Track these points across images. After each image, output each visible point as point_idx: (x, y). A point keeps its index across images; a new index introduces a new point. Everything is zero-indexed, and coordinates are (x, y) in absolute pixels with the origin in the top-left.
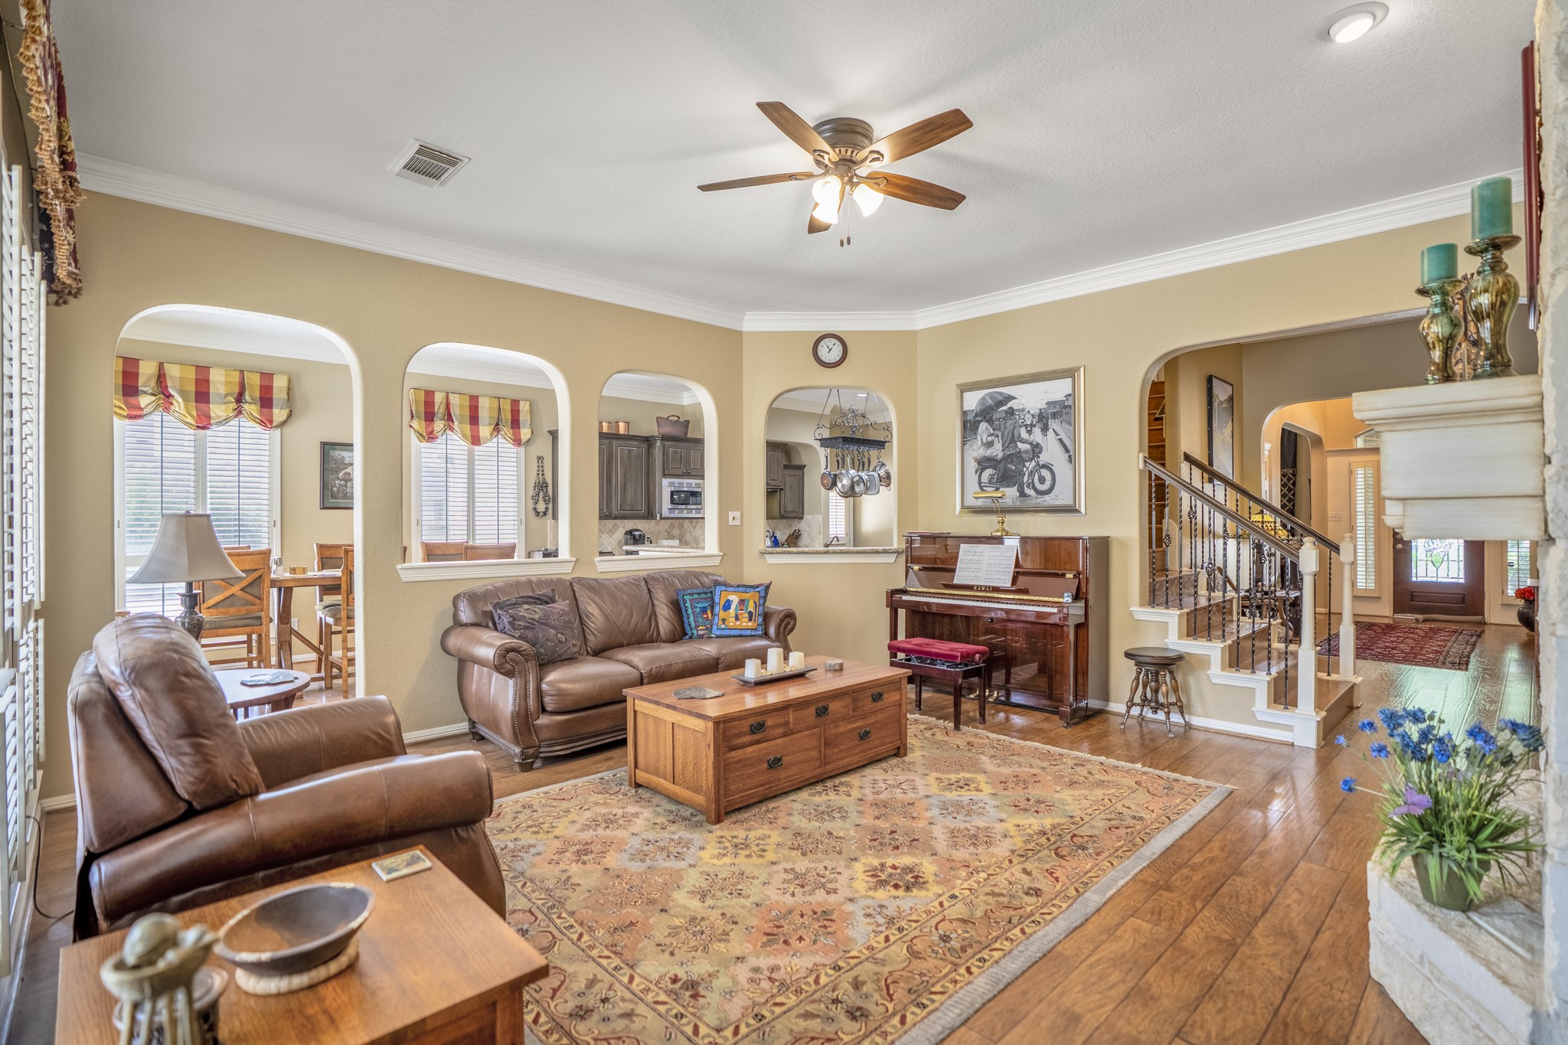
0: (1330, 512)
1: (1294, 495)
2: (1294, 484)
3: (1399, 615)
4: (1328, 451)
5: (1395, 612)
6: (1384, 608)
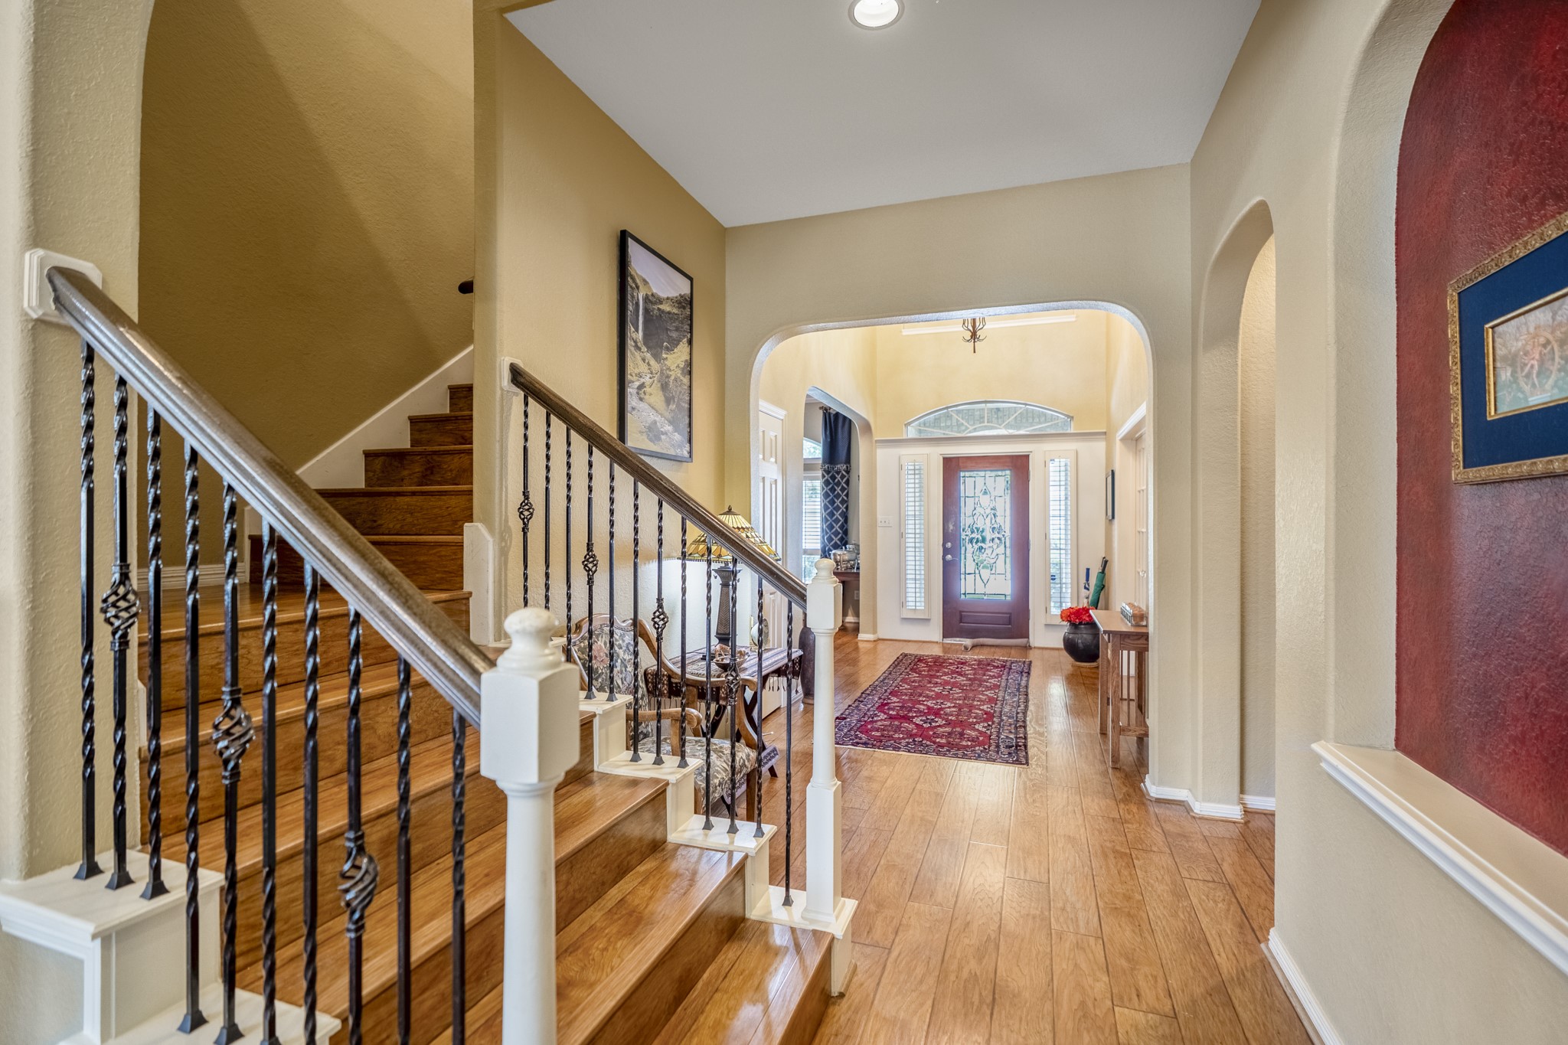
0: (880, 517)
1: (847, 495)
2: (847, 482)
3: (948, 641)
4: (876, 441)
5: (944, 637)
6: (933, 632)
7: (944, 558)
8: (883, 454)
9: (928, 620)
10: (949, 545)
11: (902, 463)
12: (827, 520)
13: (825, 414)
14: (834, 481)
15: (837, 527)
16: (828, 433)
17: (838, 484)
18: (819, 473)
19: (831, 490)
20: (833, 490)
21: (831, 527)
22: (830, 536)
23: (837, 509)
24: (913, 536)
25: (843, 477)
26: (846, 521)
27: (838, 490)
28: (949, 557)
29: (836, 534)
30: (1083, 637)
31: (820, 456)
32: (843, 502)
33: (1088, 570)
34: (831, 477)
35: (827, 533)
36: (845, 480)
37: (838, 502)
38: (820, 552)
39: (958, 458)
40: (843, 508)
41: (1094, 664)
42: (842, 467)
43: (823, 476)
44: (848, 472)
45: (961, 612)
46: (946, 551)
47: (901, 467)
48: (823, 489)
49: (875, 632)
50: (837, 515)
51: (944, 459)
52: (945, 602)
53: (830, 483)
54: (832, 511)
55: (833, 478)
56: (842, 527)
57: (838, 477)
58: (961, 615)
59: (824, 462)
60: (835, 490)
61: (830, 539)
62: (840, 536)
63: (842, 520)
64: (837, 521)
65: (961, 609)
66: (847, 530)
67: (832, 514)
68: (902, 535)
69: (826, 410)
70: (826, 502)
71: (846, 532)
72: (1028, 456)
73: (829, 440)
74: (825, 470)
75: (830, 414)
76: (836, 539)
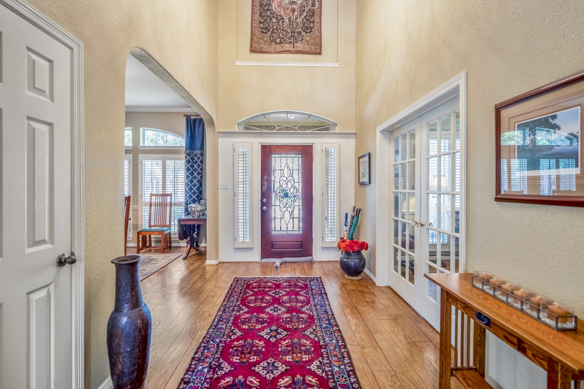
0: (221, 183)
1: (201, 169)
3: (264, 260)
4: (218, 133)
5: (261, 259)
6: (255, 256)
7: (262, 209)
8: (223, 142)
9: (252, 248)
10: (265, 200)
11: (235, 147)
12: (188, 185)
13: (187, 120)
14: (193, 161)
15: (195, 189)
16: (189, 131)
17: (196, 163)
18: (184, 156)
19: (191, 166)
20: (192, 166)
21: (191, 189)
22: (190, 195)
23: (195, 178)
24: (242, 195)
25: (199, 158)
26: (201, 185)
27: (196, 166)
28: (265, 208)
29: (194, 193)
30: (353, 261)
31: (184, 145)
32: (199, 173)
33: (347, 214)
34: (191, 158)
35: (188, 193)
36: (200, 160)
37: (195, 174)
38: (184, 205)
39: (271, 146)
40: (199, 177)
41: (359, 277)
42: (198, 152)
43: (186, 158)
44: (202, 155)
45: (272, 242)
46: (263, 204)
47: (234, 150)
48: (186, 165)
49: (217, 258)
50: (195, 181)
51: (262, 146)
52: (263, 236)
53: (190, 162)
54: (191, 179)
55: (193, 159)
56: (198, 189)
57: (196, 158)
58: (272, 244)
59: (186, 149)
60: (194, 166)
61: (190, 197)
62: (197, 195)
63: (198, 185)
64: (195, 185)
65: (273, 240)
66: (201, 191)
67: (191, 181)
68: (235, 194)
69: (188, 116)
70: (188, 173)
71: (201, 192)
72: (312, 146)
73: (190, 135)
74: (187, 154)
75: (190, 119)
76: (194, 197)
